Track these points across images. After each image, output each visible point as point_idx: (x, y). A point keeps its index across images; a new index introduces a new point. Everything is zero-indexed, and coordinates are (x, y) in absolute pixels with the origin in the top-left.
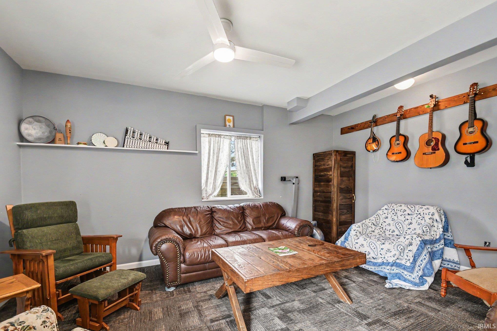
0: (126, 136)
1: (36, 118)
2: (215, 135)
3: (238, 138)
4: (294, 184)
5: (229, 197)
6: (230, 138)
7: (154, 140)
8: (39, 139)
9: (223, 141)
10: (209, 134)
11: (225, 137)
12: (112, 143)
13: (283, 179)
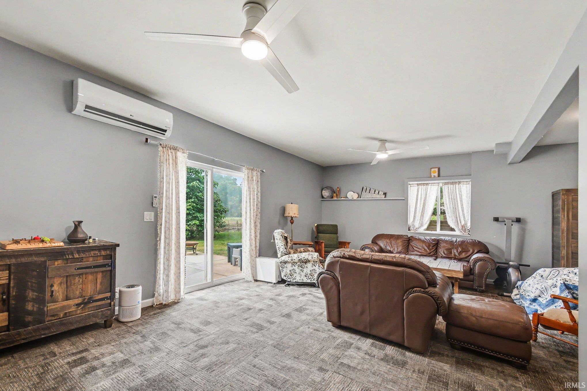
0: (362, 191)
1: (327, 188)
2: (423, 184)
3: (446, 184)
4: (505, 224)
5: (438, 231)
6: (437, 184)
7: (377, 192)
8: (328, 197)
9: (431, 187)
10: (418, 184)
11: (433, 184)
12: (355, 196)
13: (496, 219)
